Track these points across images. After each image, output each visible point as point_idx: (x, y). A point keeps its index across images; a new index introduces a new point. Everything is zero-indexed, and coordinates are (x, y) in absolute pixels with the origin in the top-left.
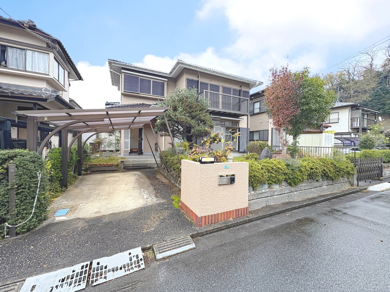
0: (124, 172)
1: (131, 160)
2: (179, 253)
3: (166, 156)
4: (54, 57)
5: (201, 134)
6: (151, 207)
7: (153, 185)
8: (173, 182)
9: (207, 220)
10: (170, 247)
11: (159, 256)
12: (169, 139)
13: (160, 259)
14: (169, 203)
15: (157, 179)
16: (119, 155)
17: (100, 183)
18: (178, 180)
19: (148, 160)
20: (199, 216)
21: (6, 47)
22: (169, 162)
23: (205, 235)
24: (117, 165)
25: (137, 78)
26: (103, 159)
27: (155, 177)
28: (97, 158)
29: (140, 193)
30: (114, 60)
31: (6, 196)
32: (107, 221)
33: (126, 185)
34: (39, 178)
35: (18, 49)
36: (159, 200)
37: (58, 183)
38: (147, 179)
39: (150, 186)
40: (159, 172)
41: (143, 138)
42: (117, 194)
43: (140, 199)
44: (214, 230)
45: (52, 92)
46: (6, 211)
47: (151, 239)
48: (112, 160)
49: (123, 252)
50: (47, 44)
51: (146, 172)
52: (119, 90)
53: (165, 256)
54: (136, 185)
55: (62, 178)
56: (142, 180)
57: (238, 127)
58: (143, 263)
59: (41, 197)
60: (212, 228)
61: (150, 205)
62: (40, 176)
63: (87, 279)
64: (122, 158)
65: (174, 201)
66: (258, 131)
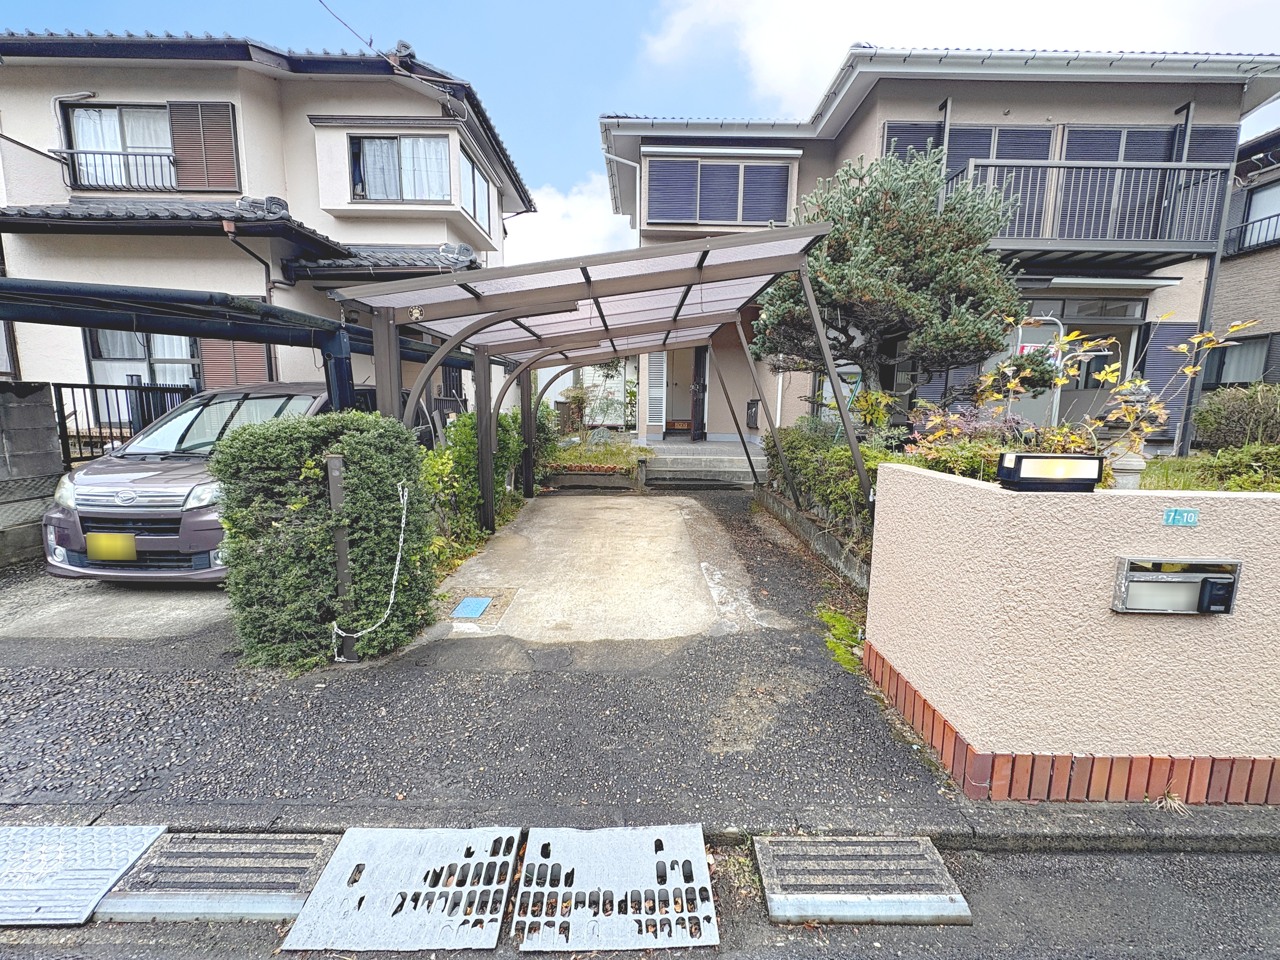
0: (647, 495)
1: (670, 457)
2: (883, 920)
3: (792, 448)
4: (461, 145)
5: (956, 353)
6: (740, 641)
7: (742, 552)
8: (818, 547)
9: (1022, 778)
10: (833, 872)
11: (784, 905)
12: (803, 381)
13: (788, 922)
14: (810, 638)
15: (756, 529)
16: (633, 440)
17: (578, 525)
18: (842, 545)
19: (722, 461)
20: (979, 748)
21: (359, 143)
22: (804, 471)
23: (1012, 851)
24: (628, 472)
25: (688, 165)
26: (589, 450)
27: (748, 522)
28: (572, 446)
29: (698, 578)
30: (617, 117)
31: (328, 548)
32: (588, 669)
33: (652, 539)
34: (404, 501)
35: (384, 141)
36: (768, 615)
37: (472, 514)
38: (720, 527)
39: (731, 554)
40: (760, 503)
41: (707, 382)
42: (623, 568)
43: (697, 602)
44: (1070, 843)
45: (459, 253)
46: (331, 588)
47: (744, 797)
48: (613, 454)
49: (635, 825)
50: (444, 107)
51: (716, 502)
52: (633, 226)
53: (809, 914)
54: (684, 546)
55: (482, 501)
56: (705, 530)
57: (1142, 322)
58: (712, 913)
59: (414, 558)
60: (1058, 831)
61: (734, 631)
62: (406, 494)
63: (507, 906)
64: (642, 450)
65: (830, 631)
66: (1266, 336)
